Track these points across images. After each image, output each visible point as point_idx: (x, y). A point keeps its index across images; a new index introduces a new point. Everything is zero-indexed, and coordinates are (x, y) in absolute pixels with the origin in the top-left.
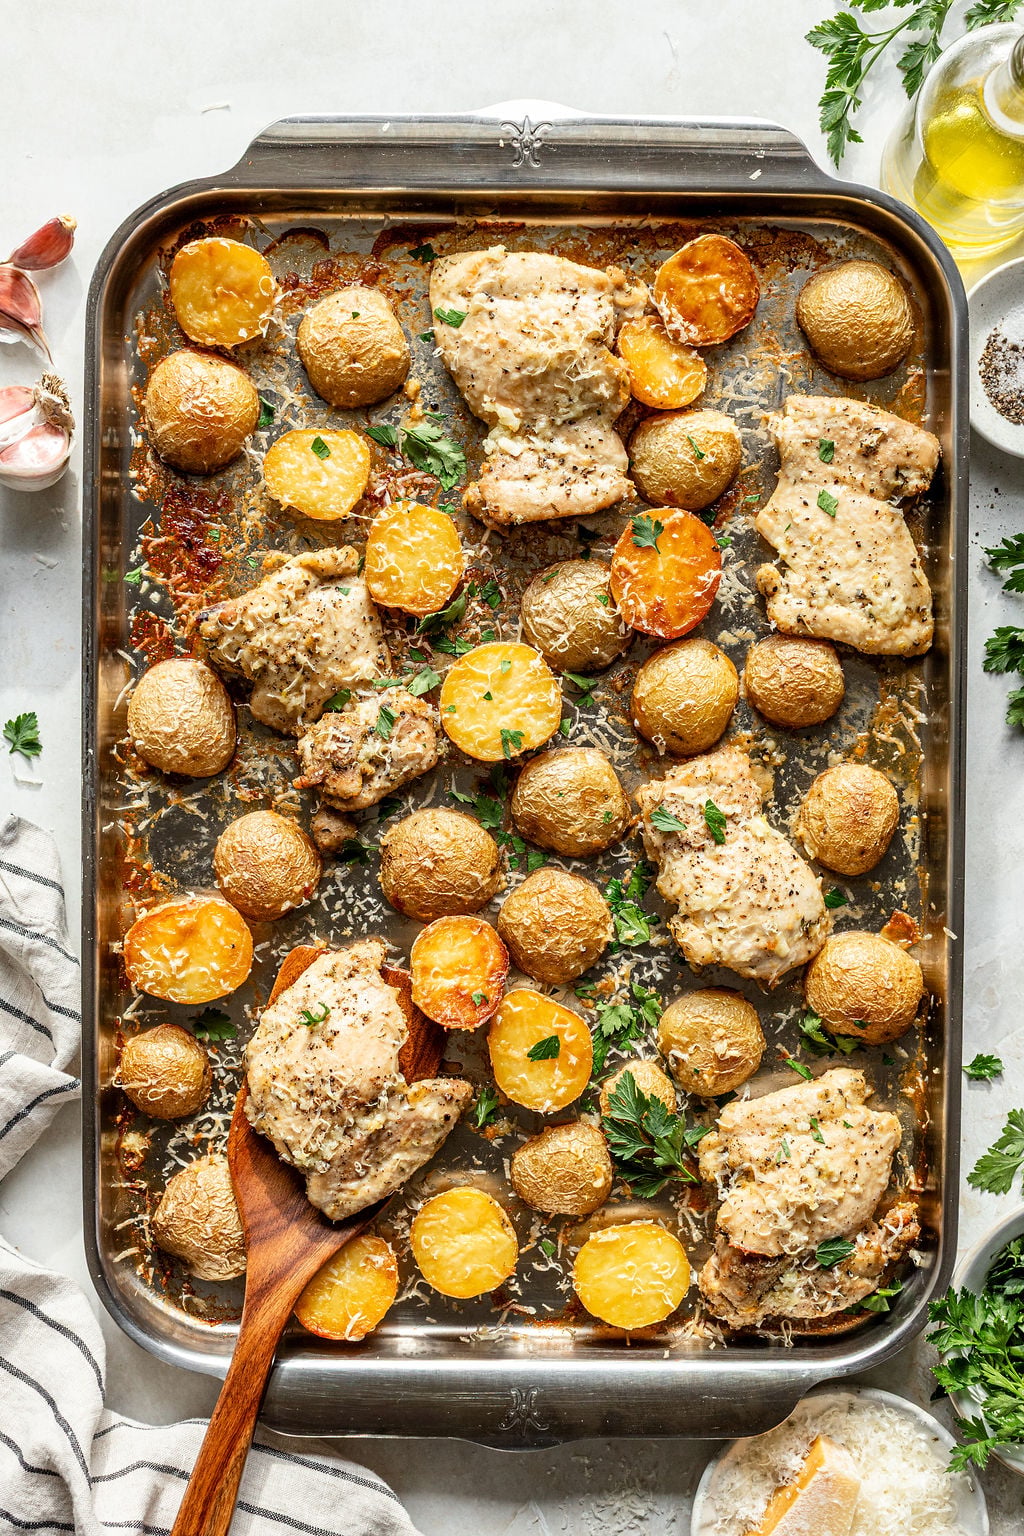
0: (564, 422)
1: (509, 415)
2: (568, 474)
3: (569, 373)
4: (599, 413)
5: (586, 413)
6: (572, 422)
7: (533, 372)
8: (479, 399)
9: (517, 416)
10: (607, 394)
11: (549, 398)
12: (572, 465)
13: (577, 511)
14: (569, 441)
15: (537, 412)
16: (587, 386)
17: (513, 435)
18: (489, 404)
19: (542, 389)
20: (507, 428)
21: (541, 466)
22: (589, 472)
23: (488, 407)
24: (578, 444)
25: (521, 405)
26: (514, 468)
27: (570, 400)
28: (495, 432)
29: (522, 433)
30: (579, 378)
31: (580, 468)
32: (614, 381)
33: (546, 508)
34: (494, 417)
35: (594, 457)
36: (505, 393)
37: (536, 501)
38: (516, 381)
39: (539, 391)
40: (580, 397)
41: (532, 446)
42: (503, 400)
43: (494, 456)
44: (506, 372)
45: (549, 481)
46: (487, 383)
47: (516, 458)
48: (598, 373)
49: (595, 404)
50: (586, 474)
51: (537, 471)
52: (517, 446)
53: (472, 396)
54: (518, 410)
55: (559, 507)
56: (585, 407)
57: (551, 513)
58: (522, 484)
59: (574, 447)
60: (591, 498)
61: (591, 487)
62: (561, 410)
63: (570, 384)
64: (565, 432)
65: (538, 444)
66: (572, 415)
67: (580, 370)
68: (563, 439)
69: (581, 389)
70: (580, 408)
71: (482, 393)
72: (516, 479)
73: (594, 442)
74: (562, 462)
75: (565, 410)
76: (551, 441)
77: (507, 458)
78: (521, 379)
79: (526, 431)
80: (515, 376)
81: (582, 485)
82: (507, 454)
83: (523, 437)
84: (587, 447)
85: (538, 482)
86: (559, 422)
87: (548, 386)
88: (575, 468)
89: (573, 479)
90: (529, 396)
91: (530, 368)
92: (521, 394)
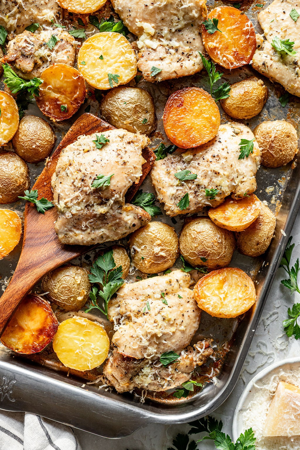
0: (176, 31)
1: (149, 27)
2: (180, 56)
3: (178, 5)
4: (192, 25)
5: (186, 26)
6: (180, 30)
7: (160, 5)
8: (133, 22)
9: (153, 27)
10: (196, 15)
11: (168, 18)
12: (181, 52)
13: (186, 74)
14: (179, 40)
15: (162, 25)
16: (187, 11)
17: (152, 37)
18: (139, 23)
19: (165, 14)
20: (149, 34)
21: (167, 53)
22: (190, 55)
23: (139, 24)
24: (183, 42)
25: (155, 22)
26: (153, 55)
27: (179, 19)
28: (142, 37)
29: (156, 36)
30: (183, 7)
31: (186, 53)
32: (199, 9)
33: (172, 73)
34: (141, 30)
35: (191, 47)
36: (146, 17)
37: (167, 70)
38: (151, 10)
39: (163, 14)
40: (183, 17)
41: (161, 43)
42: (145, 20)
43: (143, 49)
44: (146, 6)
45: (172, 60)
46: (137, 12)
47: (155, 50)
48: (191, 4)
49: (190, 21)
50: (188, 56)
51: (165, 55)
52: (154, 44)
53: (130, 21)
54: (153, 25)
55: (178, 72)
56: (185, 22)
57: (174, 75)
58: (159, 62)
59: (181, 42)
60: (192, 68)
61: (192, 62)
62: (174, 24)
63: (178, 11)
64: (177, 36)
65: (165, 42)
66: (180, 26)
67: (183, 3)
68: (176, 39)
69: (183, 13)
70: (183, 23)
71: (135, 18)
72: (156, 60)
73: (191, 40)
74: (177, 50)
75: (177, 24)
76: (170, 40)
77: (150, 50)
78: (154, 9)
79: (157, 36)
80: (151, 7)
81: (187, 61)
82: (150, 48)
83: (157, 39)
84: (188, 42)
85: (167, 61)
86: (173, 30)
87: (167, 12)
88: (183, 53)
89: (183, 58)
90: (158, 17)
91: (158, 3)
92: (155, 17)
